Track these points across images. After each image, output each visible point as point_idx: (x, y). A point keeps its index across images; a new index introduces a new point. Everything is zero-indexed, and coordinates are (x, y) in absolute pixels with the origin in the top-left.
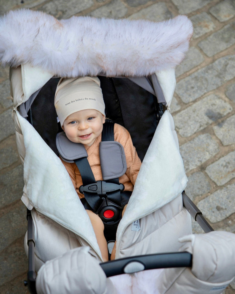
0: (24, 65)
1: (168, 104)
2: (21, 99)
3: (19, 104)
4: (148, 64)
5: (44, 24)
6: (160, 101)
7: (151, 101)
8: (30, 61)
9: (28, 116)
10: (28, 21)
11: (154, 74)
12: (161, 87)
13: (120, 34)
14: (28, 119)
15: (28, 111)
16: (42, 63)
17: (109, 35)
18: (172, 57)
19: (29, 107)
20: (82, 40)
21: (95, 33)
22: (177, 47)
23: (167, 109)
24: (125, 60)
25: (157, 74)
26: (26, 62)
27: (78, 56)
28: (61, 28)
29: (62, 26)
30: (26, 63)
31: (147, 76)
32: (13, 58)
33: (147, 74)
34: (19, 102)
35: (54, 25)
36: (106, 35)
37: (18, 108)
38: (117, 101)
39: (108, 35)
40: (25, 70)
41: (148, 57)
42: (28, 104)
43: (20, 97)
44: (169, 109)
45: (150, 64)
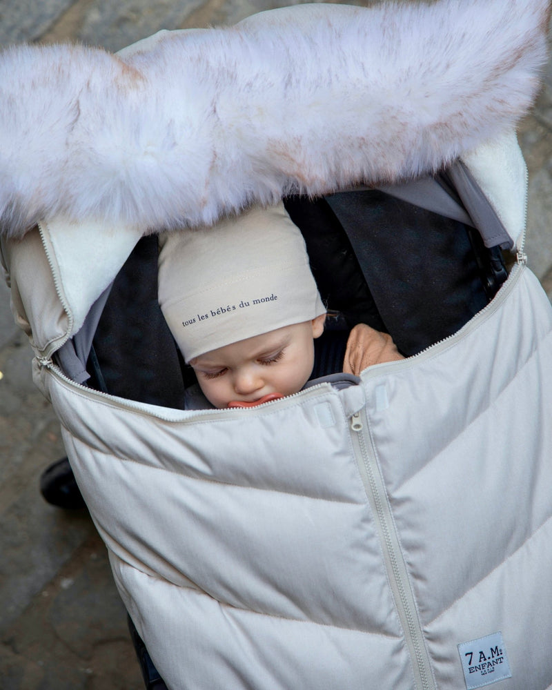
0: (47, 224)
1: (519, 243)
2: (59, 330)
3: (57, 345)
4: (433, 137)
5: (88, 84)
6: (491, 243)
7: (463, 246)
8: (65, 208)
9: (88, 376)
10: (33, 85)
11: (459, 162)
12: (486, 195)
13: (329, 71)
14: (92, 383)
15: (86, 360)
16: (104, 204)
17: (298, 82)
18: (502, 102)
19: (86, 348)
20: (215, 111)
21: (250, 85)
22: (513, 65)
23: (516, 260)
24: (363, 143)
25: (467, 161)
26: (52, 213)
27: (214, 162)
28: (140, 83)
29: (142, 78)
30: (54, 217)
31: (435, 170)
32: (10, 205)
33: (436, 166)
34: (55, 338)
35: (116, 79)
36: (288, 83)
37: (56, 358)
38: (345, 253)
39: (294, 83)
40: (54, 239)
41: (429, 118)
42: (84, 340)
43: (56, 322)
44: (522, 256)
45: (440, 137)
